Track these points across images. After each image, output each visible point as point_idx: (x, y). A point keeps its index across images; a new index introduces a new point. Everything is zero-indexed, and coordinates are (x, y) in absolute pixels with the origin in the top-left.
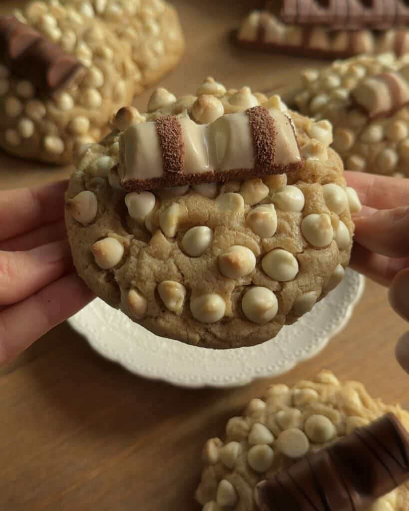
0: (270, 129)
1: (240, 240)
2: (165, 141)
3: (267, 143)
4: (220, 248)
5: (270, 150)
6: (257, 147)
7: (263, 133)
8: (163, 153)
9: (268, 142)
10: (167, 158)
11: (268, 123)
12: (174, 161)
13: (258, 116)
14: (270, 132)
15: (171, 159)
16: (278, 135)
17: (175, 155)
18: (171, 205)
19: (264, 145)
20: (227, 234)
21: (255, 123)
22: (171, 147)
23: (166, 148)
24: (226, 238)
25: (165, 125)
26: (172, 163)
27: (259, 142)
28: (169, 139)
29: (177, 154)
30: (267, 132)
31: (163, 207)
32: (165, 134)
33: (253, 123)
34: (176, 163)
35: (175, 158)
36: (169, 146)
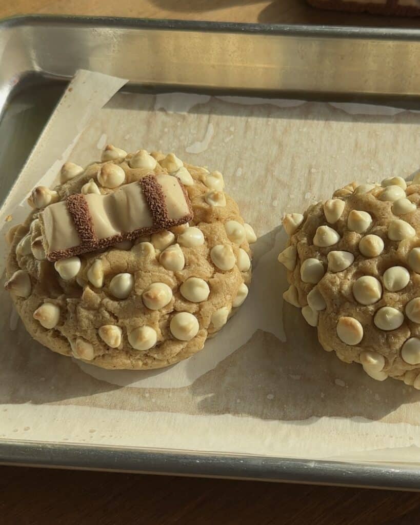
0: (159, 194)
1: (156, 279)
2: (76, 218)
3: (158, 206)
4: (141, 289)
5: (163, 210)
6: (152, 210)
7: (154, 198)
8: (76, 228)
9: (160, 205)
10: (80, 231)
11: (157, 189)
12: (86, 232)
13: (149, 185)
14: (160, 197)
15: (84, 231)
16: (166, 198)
17: (86, 227)
18: (94, 262)
19: (156, 208)
20: (145, 276)
21: (147, 191)
22: (82, 221)
23: (78, 223)
24: (144, 281)
25: (74, 204)
26: (85, 234)
27: (152, 206)
28: (78, 215)
29: (88, 227)
30: (157, 197)
31: (88, 265)
32: (75, 212)
33: (145, 191)
34: (88, 234)
35: (87, 230)
36: (80, 221)
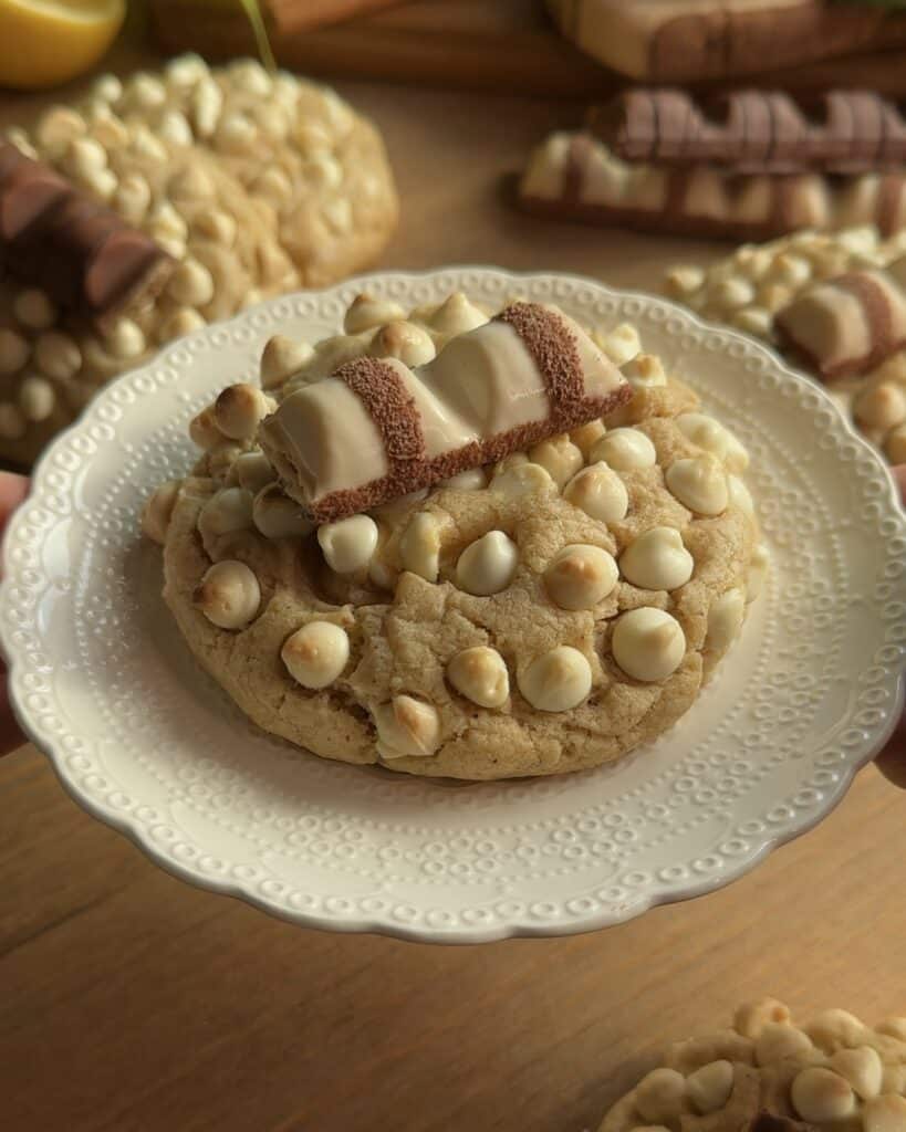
0: (561, 334)
1: (576, 536)
2: (377, 401)
3: (564, 361)
4: (543, 557)
5: (574, 372)
6: (549, 373)
7: (551, 343)
8: (380, 427)
9: (567, 358)
10: (390, 433)
11: (554, 325)
12: (406, 436)
13: (529, 316)
14: (563, 339)
15: (399, 433)
16: (579, 341)
17: (405, 423)
19: (560, 365)
20: (547, 528)
21: (530, 330)
22: (395, 409)
23: (385, 414)
24: (548, 536)
26: (403, 439)
27: (549, 362)
28: (383, 395)
29: (410, 421)
30: (558, 340)
32: (372, 390)
33: (524, 331)
34: (410, 439)
35: (405, 429)
36: (388, 408)
